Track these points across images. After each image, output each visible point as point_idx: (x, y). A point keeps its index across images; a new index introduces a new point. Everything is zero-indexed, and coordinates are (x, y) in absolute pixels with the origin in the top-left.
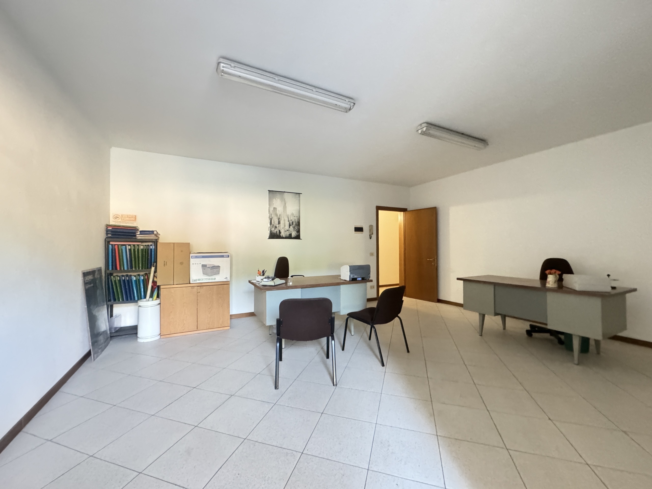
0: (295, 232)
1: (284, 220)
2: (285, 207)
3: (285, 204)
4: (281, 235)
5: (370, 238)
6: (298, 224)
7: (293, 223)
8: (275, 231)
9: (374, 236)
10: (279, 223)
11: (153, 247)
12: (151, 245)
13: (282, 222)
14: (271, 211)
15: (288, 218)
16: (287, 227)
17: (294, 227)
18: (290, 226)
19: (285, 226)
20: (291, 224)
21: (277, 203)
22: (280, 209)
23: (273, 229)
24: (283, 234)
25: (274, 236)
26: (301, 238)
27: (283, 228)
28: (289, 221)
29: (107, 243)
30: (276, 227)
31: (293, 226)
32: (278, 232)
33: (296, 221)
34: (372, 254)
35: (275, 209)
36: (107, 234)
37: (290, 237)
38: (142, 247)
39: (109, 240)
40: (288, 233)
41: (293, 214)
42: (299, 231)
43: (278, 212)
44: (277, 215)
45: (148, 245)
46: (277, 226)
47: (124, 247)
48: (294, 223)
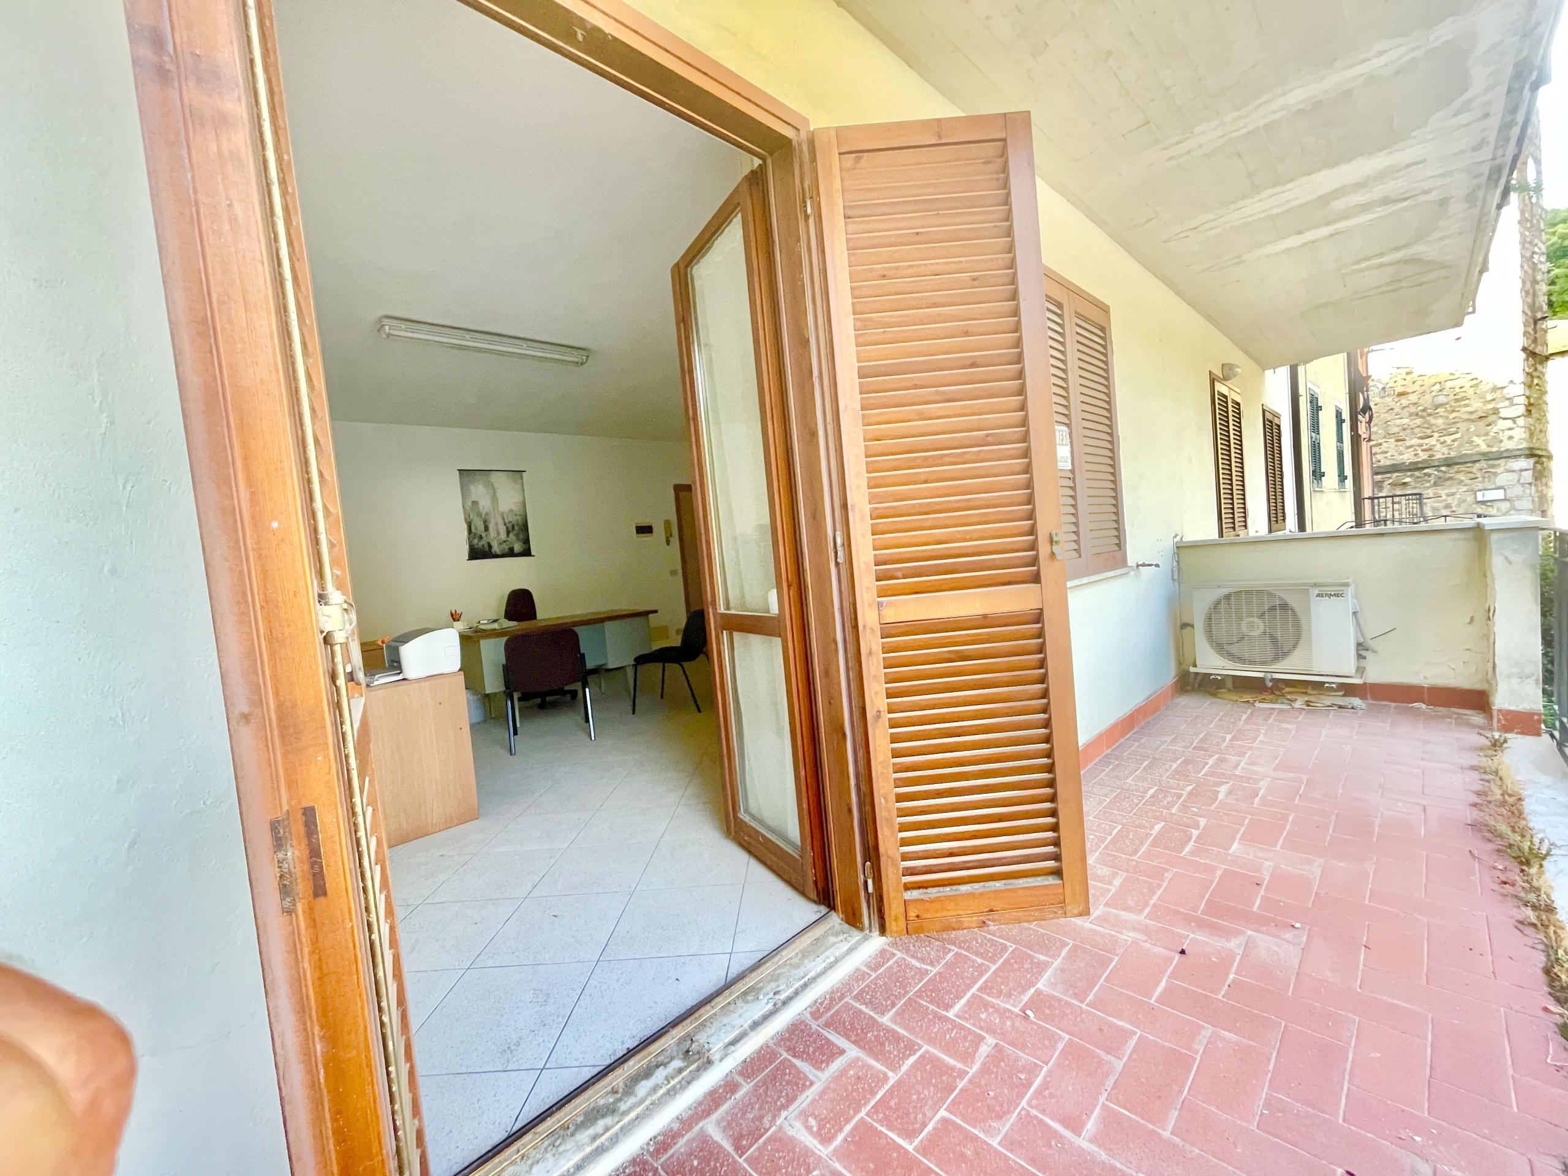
0: (520, 543)
1: (497, 524)
2: (494, 499)
3: (494, 492)
4: (493, 550)
6: (525, 527)
7: (513, 526)
8: (480, 544)
10: (486, 529)
13: (491, 527)
14: (468, 508)
15: (504, 519)
16: (503, 536)
17: (517, 535)
18: (508, 533)
19: (498, 534)
20: (510, 528)
21: (479, 491)
22: (485, 504)
23: (476, 541)
24: (496, 549)
25: (476, 554)
26: (533, 554)
27: (495, 538)
28: (505, 524)
30: (481, 537)
31: (515, 532)
32: (486, 546)
33: (520, 522)
35: (475, 503)
37: (511, 553)
40: (506, 547)
41: (511, 511)
42: (527, 541)
43: (481, 508)
44: (479, 515)
46: (484, 535)
48: (516, 528)
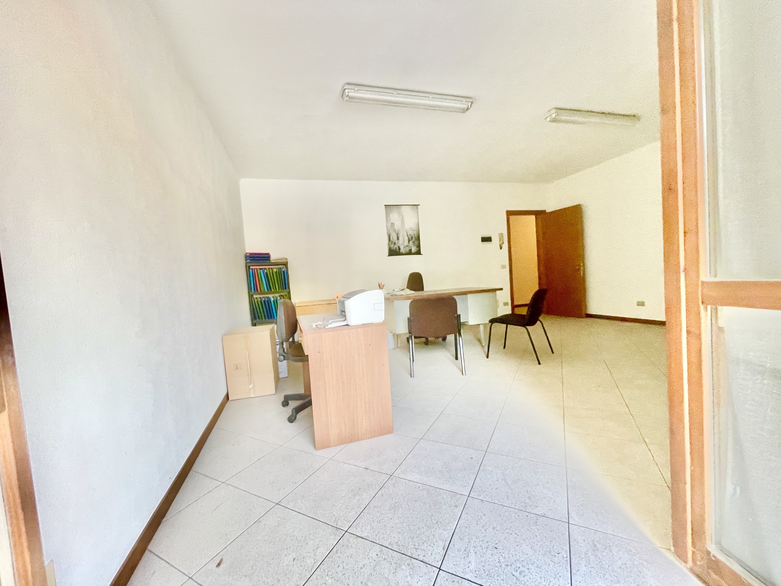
0: (416, 247)
1: (403, 235)
2: (403, 223)
3: (403, 218)
5: (501, 248)
6: (418, 238)
8: (395, 247)
9: (505, 246)
10: (398, 238)
11: (284, 269)
13: (401, 238)
14: (389, 228)
15: (407, 233)
18: (409, 241)
19: (404, 242)
20: (410, 238)
21: (395, 217)
22: (398, 225)
23: (392, 246)
24: (402, 250)
25: (393, 252)
26: (421, 254)
27: (402, 244)
28: (408, 236)
29: (248, 268)
31: (413, 241)
32: (398, 248)
33: (416, 236)
34: (503, 267)
35: (393, 224)
36: (246, 260)
37: (410, 253)
38: (275, 270)
39: (248, 264)
40: (407, 249)
41: (411, 228)
42: (419, 246)
43: (396, 228)
44: (395, 231)
45: (281, 268)
46: (396, 242)
47: (262, 270)
48: (414, 238)
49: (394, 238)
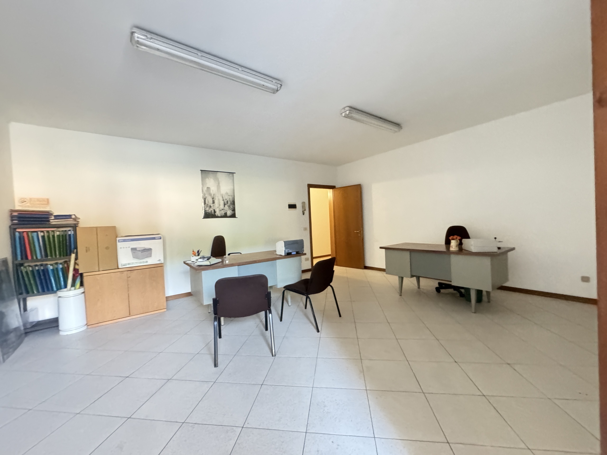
0: (231, 211)
1: (219, 199)
2: (219, 187)
3: (219, 183)
4: (216, 214)
5: (304, 214)
6: (233, 203)
7: (227, 202)
8: (210, 210)
9: (307, 212)
10: (214, 202)
11: (71, 233)
12: (70, 230)
13: (216, 202)
14: (204, 191)
15: (223, 197)
17: (229, 206)
18: (225, 205)
19: (219, 205)
20: (226, 203)
21: (211, 182)
22: (213, 189)
23: (207, 209)
24: (218, 213)
25: (208, 215)
26: (236, 217)
27: (218, 207)
28: (223, 200)
29: (12, 230)
30: (210, 207)
32: (213, 212)
33: (231, 200)
34: (305, 229)
35: (208, 188)
36: (12, 220)
37: (225, 216)
38: (58, 233)
39: (15, 227)
40: (223, 213)
41: (227, 193)
42: (234, 210)
43: (211, 192)
44: (210, 194)
45: (66, 231)
46: (212, 205)
47: (35, 233)
49: (209, 202)
